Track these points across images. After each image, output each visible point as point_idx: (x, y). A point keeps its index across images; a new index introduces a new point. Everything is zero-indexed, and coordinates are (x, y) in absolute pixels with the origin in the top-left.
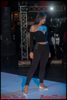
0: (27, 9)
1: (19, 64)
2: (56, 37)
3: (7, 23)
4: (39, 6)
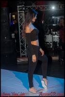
1: (18, 61)
2: (53, 35)
3: (5, 22)
4: (36, 5)
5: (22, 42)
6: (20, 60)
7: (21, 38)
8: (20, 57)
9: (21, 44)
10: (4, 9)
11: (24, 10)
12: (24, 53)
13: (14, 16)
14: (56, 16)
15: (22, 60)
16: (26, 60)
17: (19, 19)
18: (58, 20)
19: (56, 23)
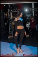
0: (11, 10)
1: (8, 37)
5: (10, 27)
6: (9, 37)
7: (10, 25)
8: (9, 35)
9: (10, 28)
10: (1, 10)
11: (12, 11)
12: (11, 33)
13: (6, 14)
14: (28, 14)
15: (10, 37)
16: (13, 37)
17: (9, 16)
18: (29, 17)
19: (28, 18)
